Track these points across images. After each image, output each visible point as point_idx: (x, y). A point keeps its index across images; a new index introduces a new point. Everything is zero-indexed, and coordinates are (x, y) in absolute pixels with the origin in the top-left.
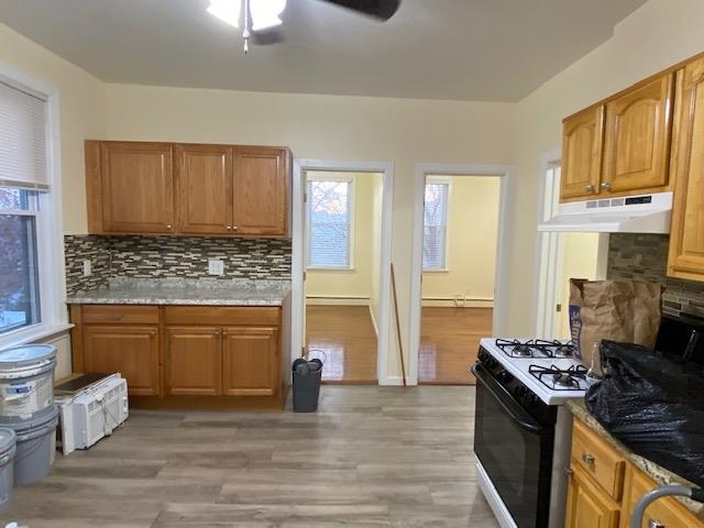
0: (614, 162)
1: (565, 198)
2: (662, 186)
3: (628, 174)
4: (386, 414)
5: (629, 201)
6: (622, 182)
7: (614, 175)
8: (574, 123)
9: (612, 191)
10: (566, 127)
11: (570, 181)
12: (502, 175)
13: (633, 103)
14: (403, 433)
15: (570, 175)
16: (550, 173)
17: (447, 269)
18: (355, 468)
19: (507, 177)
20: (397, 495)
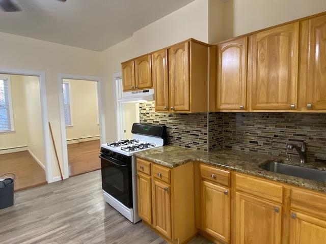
0: (138, 79)
1: (125, 91)
2: (151, 87)
3: (143, 83)
4: (56, 193)
5: (144, 92)
6: (141, 86)
7: (139, 84)
8: (125, 65)
9: (139, 88)
10: (123, 66)
11: (126, 85)
12: (98, 81)
13: (141, 62)
14: (68, 197)
15: (126, 83)
16: (117, 81)
17: (72, 125)
18: (48, 218)
19: (100, 82)
20: (73, 218)
